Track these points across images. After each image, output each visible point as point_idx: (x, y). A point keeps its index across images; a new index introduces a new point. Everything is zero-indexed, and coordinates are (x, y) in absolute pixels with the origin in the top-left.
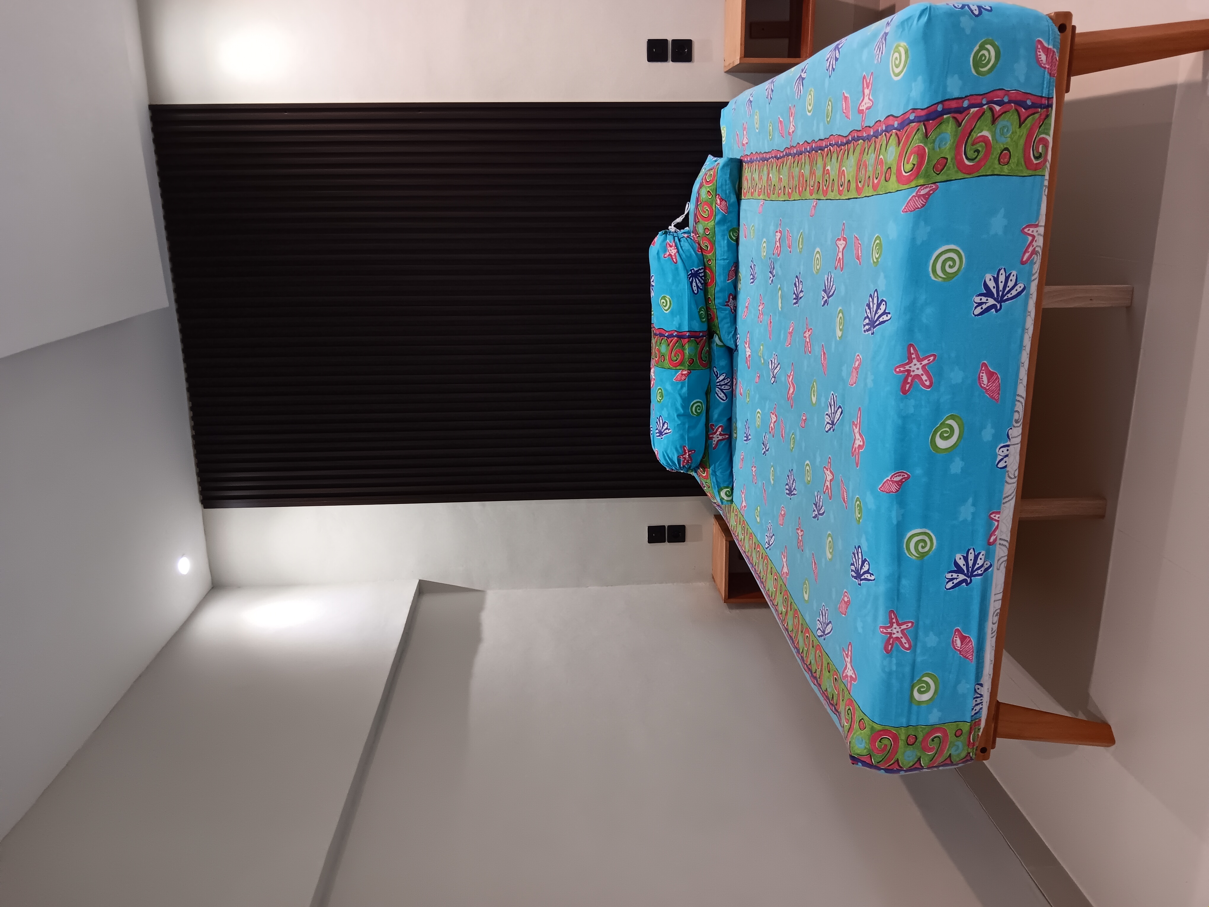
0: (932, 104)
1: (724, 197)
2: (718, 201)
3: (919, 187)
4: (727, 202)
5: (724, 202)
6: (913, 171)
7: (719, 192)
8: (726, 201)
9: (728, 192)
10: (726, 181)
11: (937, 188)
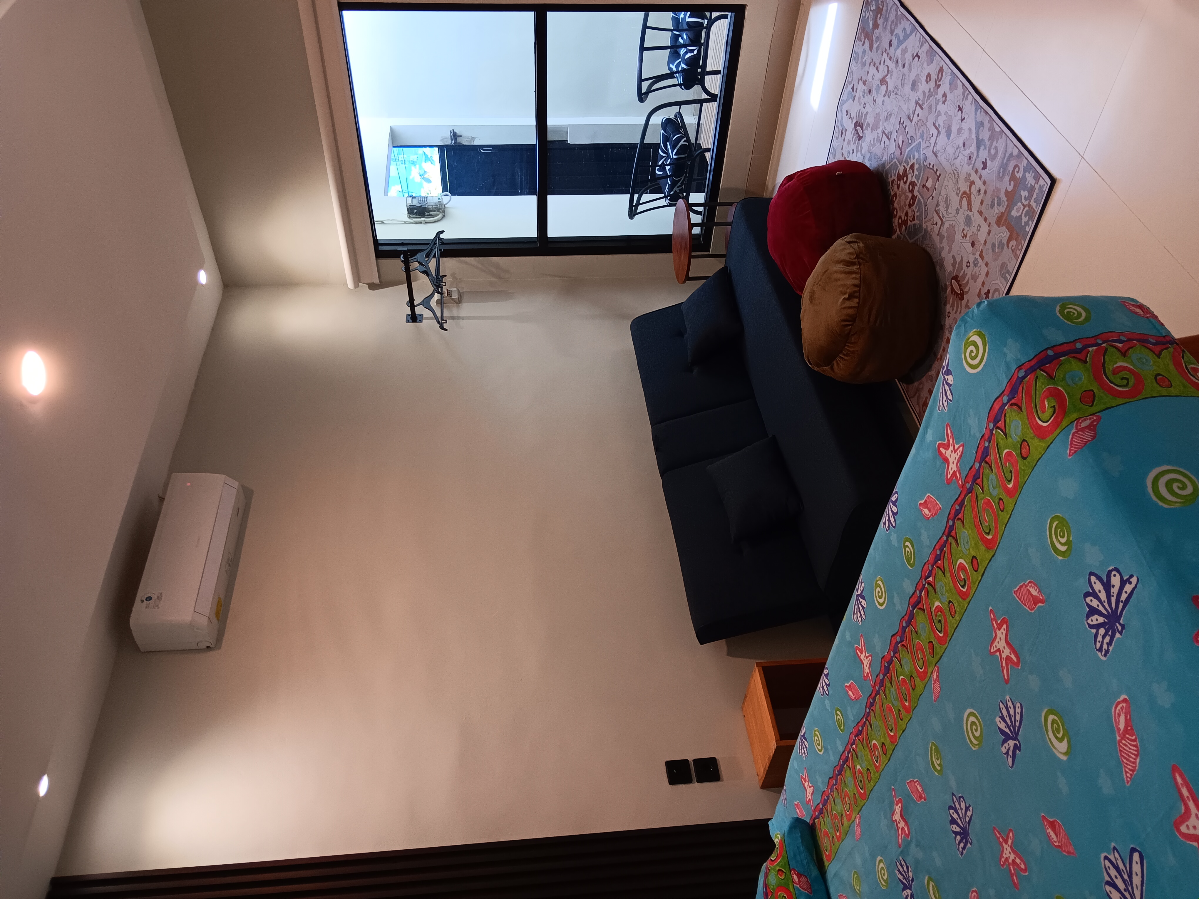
0: (1040, 351)
1: (801, 871)
2: (796, 878)
3: (1075, 422)
4: (808, 877)
5: (803, 879)
6: (1056, 412)
7: (793, 864)
8: (806, 877)
9: (805, 863)
10: (798, 848)
11: (1099, 418)
